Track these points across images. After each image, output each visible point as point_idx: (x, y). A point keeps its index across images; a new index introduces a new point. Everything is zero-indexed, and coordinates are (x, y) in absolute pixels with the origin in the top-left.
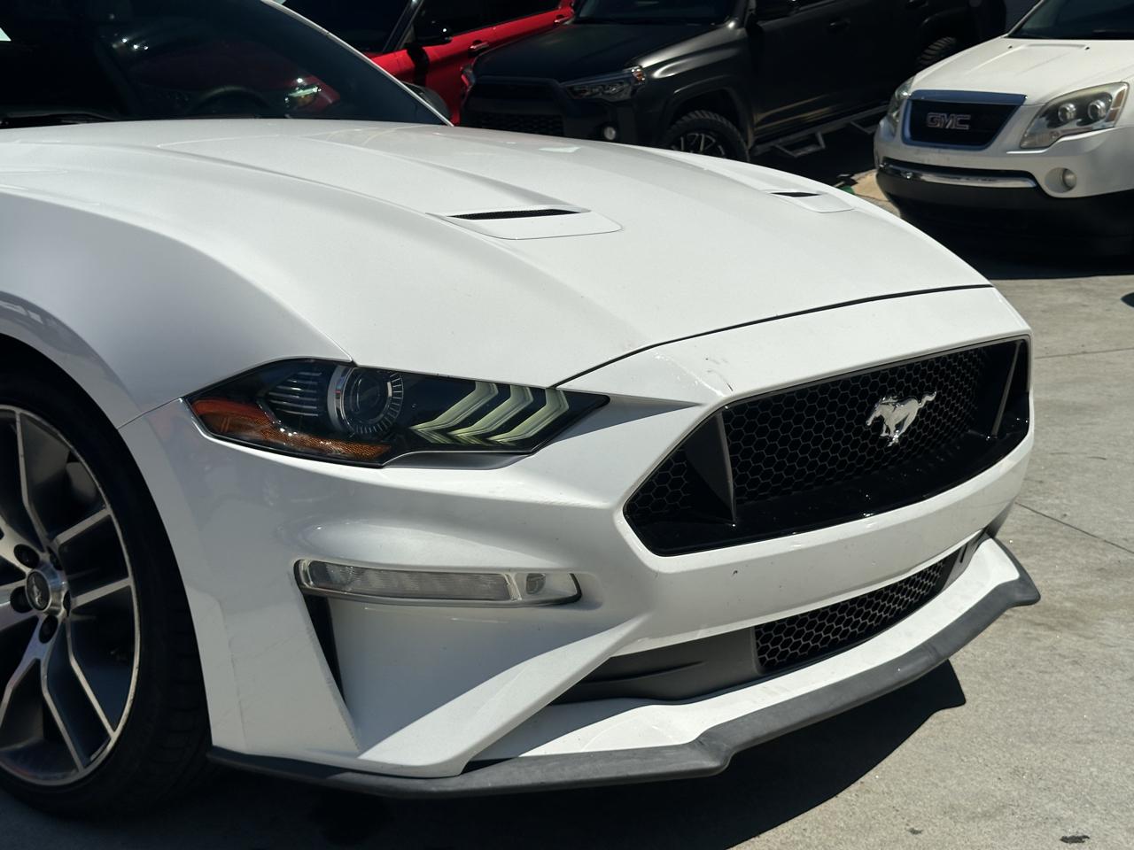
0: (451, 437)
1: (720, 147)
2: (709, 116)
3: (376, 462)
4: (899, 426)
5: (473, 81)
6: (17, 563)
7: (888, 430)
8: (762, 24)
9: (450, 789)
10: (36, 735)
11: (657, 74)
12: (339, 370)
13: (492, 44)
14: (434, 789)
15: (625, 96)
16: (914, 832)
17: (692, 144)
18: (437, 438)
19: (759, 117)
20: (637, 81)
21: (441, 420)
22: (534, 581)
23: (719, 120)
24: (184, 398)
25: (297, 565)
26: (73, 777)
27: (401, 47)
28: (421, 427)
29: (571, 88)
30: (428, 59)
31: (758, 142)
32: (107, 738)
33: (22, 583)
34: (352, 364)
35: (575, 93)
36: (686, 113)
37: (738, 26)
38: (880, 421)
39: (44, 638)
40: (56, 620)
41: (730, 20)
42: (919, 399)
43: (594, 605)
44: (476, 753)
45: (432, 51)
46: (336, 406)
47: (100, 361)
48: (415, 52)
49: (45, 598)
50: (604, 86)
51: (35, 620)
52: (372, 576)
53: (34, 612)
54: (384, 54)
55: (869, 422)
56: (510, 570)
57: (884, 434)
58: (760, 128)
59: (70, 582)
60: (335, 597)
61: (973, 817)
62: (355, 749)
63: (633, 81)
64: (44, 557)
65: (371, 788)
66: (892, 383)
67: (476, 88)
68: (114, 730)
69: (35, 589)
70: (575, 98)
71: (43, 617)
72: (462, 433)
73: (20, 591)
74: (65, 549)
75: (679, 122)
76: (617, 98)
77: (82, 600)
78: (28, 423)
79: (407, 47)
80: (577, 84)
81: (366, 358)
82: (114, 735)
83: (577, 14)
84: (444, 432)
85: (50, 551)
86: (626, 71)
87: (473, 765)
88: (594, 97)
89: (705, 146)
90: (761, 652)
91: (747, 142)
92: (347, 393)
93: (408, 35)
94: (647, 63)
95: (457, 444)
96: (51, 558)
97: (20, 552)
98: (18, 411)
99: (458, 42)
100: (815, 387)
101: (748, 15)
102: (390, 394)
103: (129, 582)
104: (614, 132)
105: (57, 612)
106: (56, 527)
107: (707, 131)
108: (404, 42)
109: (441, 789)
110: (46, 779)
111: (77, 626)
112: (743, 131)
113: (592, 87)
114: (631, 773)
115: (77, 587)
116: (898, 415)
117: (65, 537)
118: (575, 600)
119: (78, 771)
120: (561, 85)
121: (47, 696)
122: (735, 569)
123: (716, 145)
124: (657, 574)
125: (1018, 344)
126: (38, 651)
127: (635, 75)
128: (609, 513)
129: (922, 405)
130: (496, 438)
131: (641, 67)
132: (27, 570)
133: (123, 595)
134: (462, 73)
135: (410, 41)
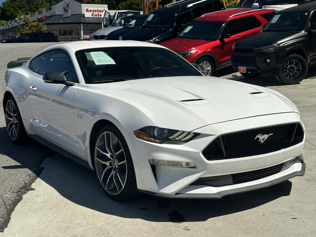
0: (175, 139)
1: (299, 63)
2: (296, 55)
3: (161, 143)
4: (263, 139)
5: (234, 48)
6: (110, 158)
7: (260, 140)
8: (312, 31)
9: (172, 197)
10: (113, 187)
11: (281, 45)
12: (157, 128)
13: (242, 37)
14: (170, 197)
15: (272, 51)
16: (264, 215)
17: (291, 62)
18: (173, 139)
19: (311, 55)
20: (276, 47)
21: (174, 136)
22: (188, 164)
23: (299, 56)
24: (133, 132)
25: (149, 159)
26: (117, 193)
27: (218, 39)
28: (170, 137)
29: (258, 50)
30: (225, 42)
31: (311, 61)
32: (122, 187)
33: (111, 161)
34: (158, 127)
35: (259, 50)
36: (289, 55)
37: (305, 32)
38: (258, 139)
39: (114, 171)
40: (116, 167)
41: (303, 30)
42: (268, 135)
43: (197, 168)
44: (177, 191)
45: (226, 40)
46: (156, 134)
47: (121, 125)
48: (222, 40)
49: (114, 164)
50: (267, 49)
51: (113, 167)
52: (161, 162)
53: (113, 166)
54: (214, 41)
55: (255, 139)
56: (182, 161)
57: (259, 141)
58: (311, 58)
59: (118, 161)
60: (156, 165)
61: (277, 214)
62: (158, 190)
63: (274, 47)
64: (114, 157)
65: (160, 196)
66: (261, 131)
67: (235, 49)
68: (123, 185)
69: (113, 162)
70: (259, 52)
71: (114, 167)
72: (177, 139)
73: (111, 162)
74: (117, 155)
75: (287, 57)
76: (270, 52)
77: (119, 164)
78: (112, 135)
79: (219, 39)
80: (260, 48)
81: (160, 126)
82: (123, 186)
83: (264, 29)
84: (174, 138)
85: (115, 156)
86: (273, 45)
87: (176, 194)
88: (265, 51)
89: (295, 63)
90: (233, 179)
91: (307, 62)
92: (158, 131)
93: (220, 36)
94: (279, 42)
95: (176, 140)
96: (115, 157)
97: (111, 156)
98: (111, 133)
99: (233, 37)
100: (242, 132)
101: (308, 28)
102: (165, 132)
103: (125, 161)
104: (269, 60)
105: (116, 166)
106: (116, 152)
107: (296, 59)
108: (219, 38)
109: (171, 197)
110: (114, 194)
111: (119, 168)
112: (306, 58)
113: (264, 49)
114: (204, 197)
115: (119, 162)
116: (262, 138)
117: (117, 153)
118: (194, 167)
119: (118, 192)
120: (256, 49)
121: (114, 180)
122: (223, 164)
123: (298, 62)
124: (208, 163)
125: (297, 124)
126: (113, 172)
127: (275, 46)
128: (199, 153)
129: (269, 135)
130: (182, 140)
131: (277, 43)
132: (112, 159)
133: (125, 163)
134: (232, 45)
135: (220, 38)
